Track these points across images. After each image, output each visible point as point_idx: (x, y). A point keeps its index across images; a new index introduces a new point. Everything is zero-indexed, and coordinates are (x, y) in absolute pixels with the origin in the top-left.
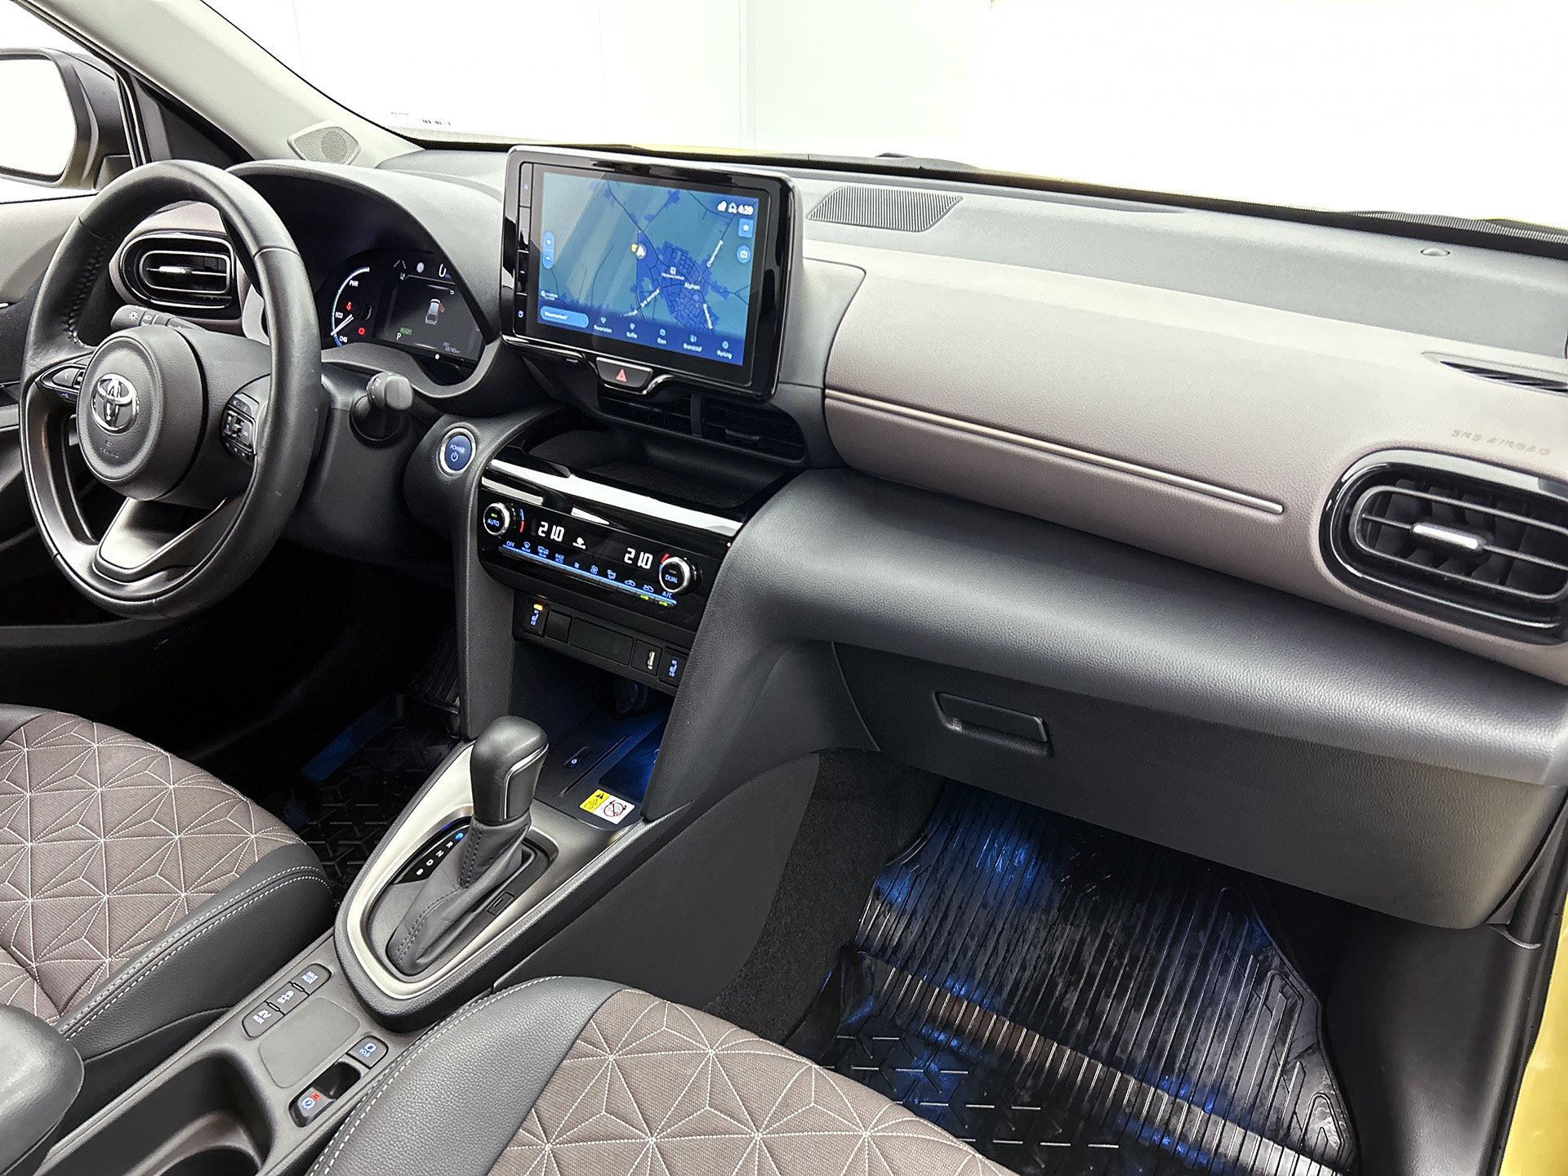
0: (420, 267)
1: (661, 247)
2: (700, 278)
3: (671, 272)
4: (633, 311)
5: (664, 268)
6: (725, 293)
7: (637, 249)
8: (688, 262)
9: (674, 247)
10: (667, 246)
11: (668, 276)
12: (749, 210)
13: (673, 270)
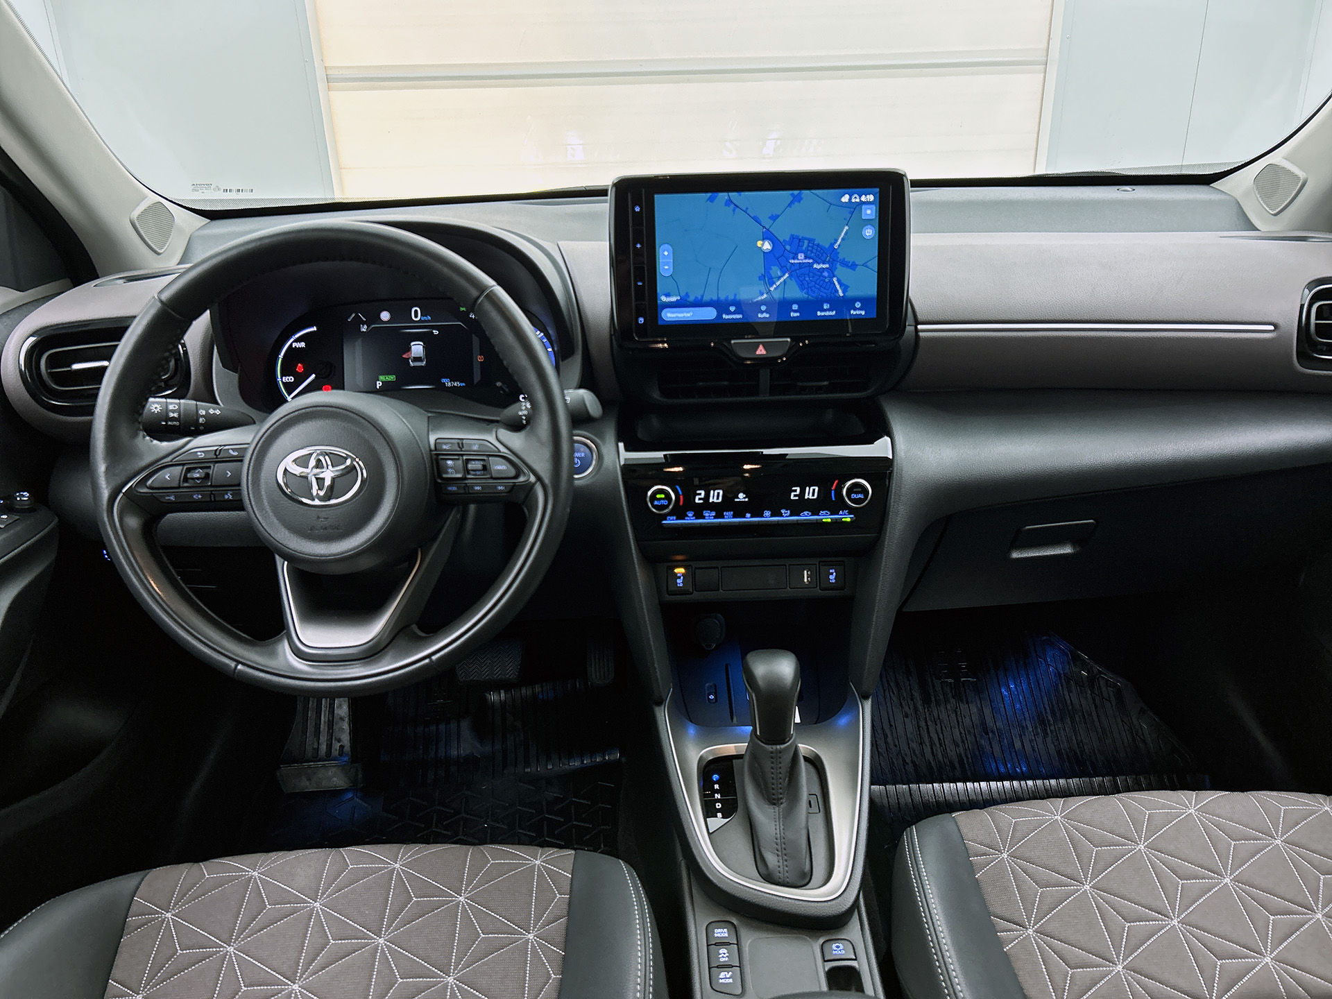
0: (385, 316)
1: (787, 239)
2: (828, 258)
3: (799, 257)
4: (762, 294)
5: (791, 255)
6: (853, 266)
7: (763, 245)
8: (815, 247)
9: (800, 237)
10: (793, 237)
11: (796, 261)
12: (871, 198)
13: (801, 256)
